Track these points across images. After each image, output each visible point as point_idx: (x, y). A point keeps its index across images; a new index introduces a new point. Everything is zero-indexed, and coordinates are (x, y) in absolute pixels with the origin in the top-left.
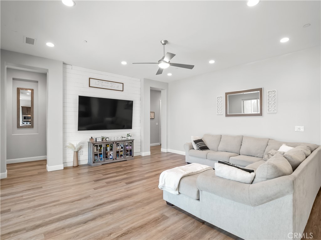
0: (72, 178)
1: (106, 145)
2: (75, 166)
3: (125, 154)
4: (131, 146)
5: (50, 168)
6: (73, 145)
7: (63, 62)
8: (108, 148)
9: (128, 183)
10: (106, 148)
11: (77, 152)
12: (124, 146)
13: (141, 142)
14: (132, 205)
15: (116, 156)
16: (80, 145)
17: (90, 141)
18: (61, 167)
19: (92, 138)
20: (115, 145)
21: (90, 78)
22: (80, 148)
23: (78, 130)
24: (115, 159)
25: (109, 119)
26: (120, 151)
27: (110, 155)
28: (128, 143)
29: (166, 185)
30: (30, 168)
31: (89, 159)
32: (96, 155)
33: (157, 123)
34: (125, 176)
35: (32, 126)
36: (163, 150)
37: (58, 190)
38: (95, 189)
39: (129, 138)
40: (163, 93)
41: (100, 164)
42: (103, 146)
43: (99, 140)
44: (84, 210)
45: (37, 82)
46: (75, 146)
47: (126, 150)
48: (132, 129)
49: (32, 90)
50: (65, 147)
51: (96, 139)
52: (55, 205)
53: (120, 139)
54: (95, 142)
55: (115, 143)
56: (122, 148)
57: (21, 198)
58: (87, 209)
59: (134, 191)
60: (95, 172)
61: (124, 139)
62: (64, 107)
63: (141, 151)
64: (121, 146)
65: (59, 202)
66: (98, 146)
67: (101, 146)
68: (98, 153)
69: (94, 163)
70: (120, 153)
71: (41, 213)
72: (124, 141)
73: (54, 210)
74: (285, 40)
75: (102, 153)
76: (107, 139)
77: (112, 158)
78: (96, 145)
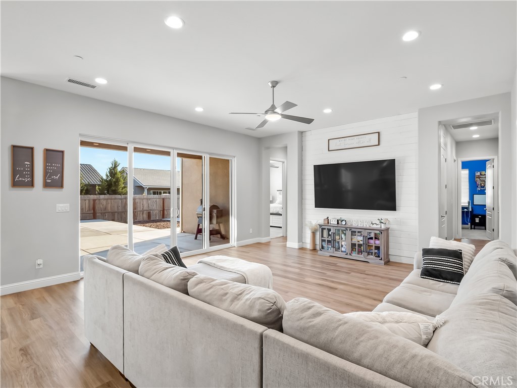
3: (366, 251)
15: (351, 249)
23: (316, 207)
24: (349, 254)
27: (342, 246)
41: (328, 254)
42: (332, 231)
43: (333, 222)
47: (368, 245)
48: (396, 210)
55: (349, 229)
61: (375, 226)
68: (326, 239)
69: (321, 250)
72: (365, 229)
76: (344, 223)
77: (345, 252)
78: (323, 227)
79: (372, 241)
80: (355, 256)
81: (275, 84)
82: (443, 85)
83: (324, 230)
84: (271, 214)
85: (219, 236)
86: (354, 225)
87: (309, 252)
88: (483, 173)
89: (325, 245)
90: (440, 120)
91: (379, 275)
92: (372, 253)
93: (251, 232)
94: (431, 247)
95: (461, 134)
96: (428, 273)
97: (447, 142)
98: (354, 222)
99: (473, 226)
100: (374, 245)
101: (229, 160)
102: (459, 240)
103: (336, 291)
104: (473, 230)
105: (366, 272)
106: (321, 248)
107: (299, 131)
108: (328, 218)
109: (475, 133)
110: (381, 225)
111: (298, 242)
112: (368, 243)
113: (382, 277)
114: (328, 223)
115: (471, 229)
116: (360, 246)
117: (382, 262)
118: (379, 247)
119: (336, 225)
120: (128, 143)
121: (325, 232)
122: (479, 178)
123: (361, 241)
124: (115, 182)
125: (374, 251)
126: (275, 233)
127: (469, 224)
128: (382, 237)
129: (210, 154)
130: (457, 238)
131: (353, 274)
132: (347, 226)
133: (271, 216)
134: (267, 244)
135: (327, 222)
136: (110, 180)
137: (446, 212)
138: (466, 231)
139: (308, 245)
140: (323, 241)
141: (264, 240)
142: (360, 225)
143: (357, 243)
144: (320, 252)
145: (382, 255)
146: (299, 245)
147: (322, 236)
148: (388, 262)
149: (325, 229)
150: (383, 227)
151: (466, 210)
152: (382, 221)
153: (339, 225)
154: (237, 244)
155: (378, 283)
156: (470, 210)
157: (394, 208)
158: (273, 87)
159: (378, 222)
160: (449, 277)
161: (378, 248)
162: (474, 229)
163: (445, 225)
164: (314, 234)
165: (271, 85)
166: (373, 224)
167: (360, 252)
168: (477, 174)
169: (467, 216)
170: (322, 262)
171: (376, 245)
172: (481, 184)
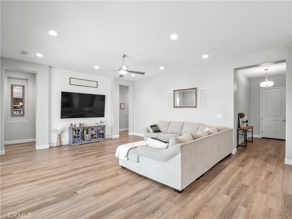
0: (56, 154)
1: (83, 130)
2: (58, 146)
3: (98, 137)
4: (103, 130)
5: (38, 147)
6: (57, 130)
7: (49, 66)
8: (85, 132)
9: (97, 157)
10: (83, 131)
11: (60, 135)
12: (97, 130)
13: (112, 127)
14: (98, 169)
15: (91, 137)
16: (62, 130)
17: (70, 127)
18: (47, 146)
19: (72, 124)
20: (90, 130)
21: (70, 78)
22: (62, 132)
23: (61, 118)
24: (90, 140)
25: (87, 109)
26: (94, 134)
27: (86, 137)
28: (101, 128)
29: (120, 155)
30: (22, 148)
31: (69, 141)
32: (75, 137)
33: (126, 112)
34: (96, 152)
35: (23, 115)
36: (130, 134)
37: (45, 161)
38: (72, 160)
39: (102, 124)
40: (130, 89)
41: (78, 144)
43: (77, 126)
44: (64, 172)
45: (28, 80)
46: (58, 130)
47: (99, 134)
48: (104, 117)
49: (23, 87)
50: (50, 131)
51: (75, 125)
52: (43, 170)
53: (94, 125)
54: (74, 127)
55: (90, 128)
56: (96, 132)
57: (19, 166)
58: (67, 172)
59: (101, 161)
60: (73, 150)
61: (98, 125)
62: (50, 100)
63: (112, 134)
64: (95, 130)
65: (46, 168)
66: (77, 130)
67: (79, 131)
68: (77, 136)
69: (73, 143)
70: (94, 136)
71: (34, 174)
72: (98, 127)
73: (43, 173)
74: (205, 57)
75: (80, 135)
76: (84, 125)
77: (88, 140)
80: (93, 140)
81: (124, 56)
89: (76, 139)
128: (105, 129)
145: (105, 137)
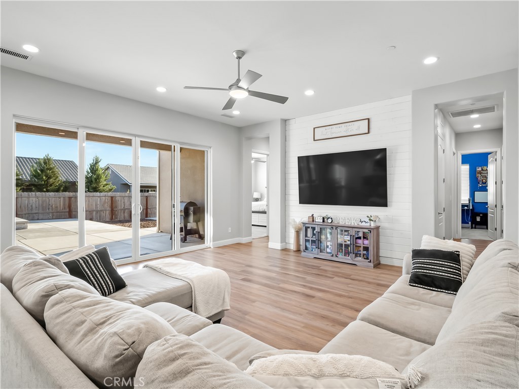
4: (368, 239)
15: (337, 250)
20: (334, 232)
23: (300, 203)
24: (335, 255)
27: (327, 247)
41: (312, 256)
42: (316, 230)
43: (318, 220)
47: (356, 246)
48: (387, 206)
55: (334, 228)
61: (364, 224)
67: (313, 229)
68: (311, 239)
69: (304, 251)
72: (353, 228)
75: (316, 240)
76: (330, 221)
77: (330, 253)
78: (307, 225)
79: (360, 241)
80: (341, 257)
81: (241, 54)
82: (438, 58)
83: (308, 229)
84: (253, 212)
85: (197, 235)
86: (341, 223)
87: (292, 253)
88: (485, 168)
89: (309, 245)
90: (436, 103)
91: (367, 279)
92: (360, 254)
93: (230, 231)
94: (422, 247)
95: (461, 123)
96: (419, 280)
97: (445, 133)
98: (341, 220)
99: (474, 225)
100: (362, 246)
101: (204, 151)
102: (459, 240)
103: (313, 299)
104: (473, 229)
105: (352, 277)
106: (304, 249)
107: (281, 119)
108: (313, 215)
109: (476, 121)
110: (370, 223)
111: (281, 243)
112: (356, 243)
113: (369, 283)
114: (313, 221)
115: (472, 228)
116: (347, 246)
117: (372, 265)
118: (368, 247)
119: (322, 224)
120: (78, 128)
121: (310, 232)
122: (480, 173)
123: (349, 241)
124: (96, 179)
125: (362, 252)
126: (257, 233)
127: (470, 223)
128: (371, 236)
129: (181, 143)
130: (457, 238)
131: (336, 278)
132: (333, 224)
133: (253, 214)
134: (249, 245)
135: (311, 220)
136: (91, 176)
137: (444, 208)
138: (465, 230)
139: (292, 246)
140: (307, 241)
141: (244, 240)
142: (348, 224)
143: (344, 243)
144: (303, 254)
145: (371, 257)
146: (282, 246)
147: (306, 236)
148: (378, 265)
149: (309, 227)
150: (373, 225)
151: (466, 208)
152: (372, 218)
153: (325, 224)
154: (213, 245)
155: (363, 290)
156: (471, 208)
157: (384, 204)
158: (239, 58)
159: (367, 220)
160: (443, 285)
161: (366, 249)
162: (475, 228)
163: (443, 224)
164: (298, 233)
165: (236, 56)
166: (362, 222)
167: (347, 253)
168: (478, 169)
169: (468, 214)
170: (305, 265)
171: (364, 246)
172: (482, 180)
